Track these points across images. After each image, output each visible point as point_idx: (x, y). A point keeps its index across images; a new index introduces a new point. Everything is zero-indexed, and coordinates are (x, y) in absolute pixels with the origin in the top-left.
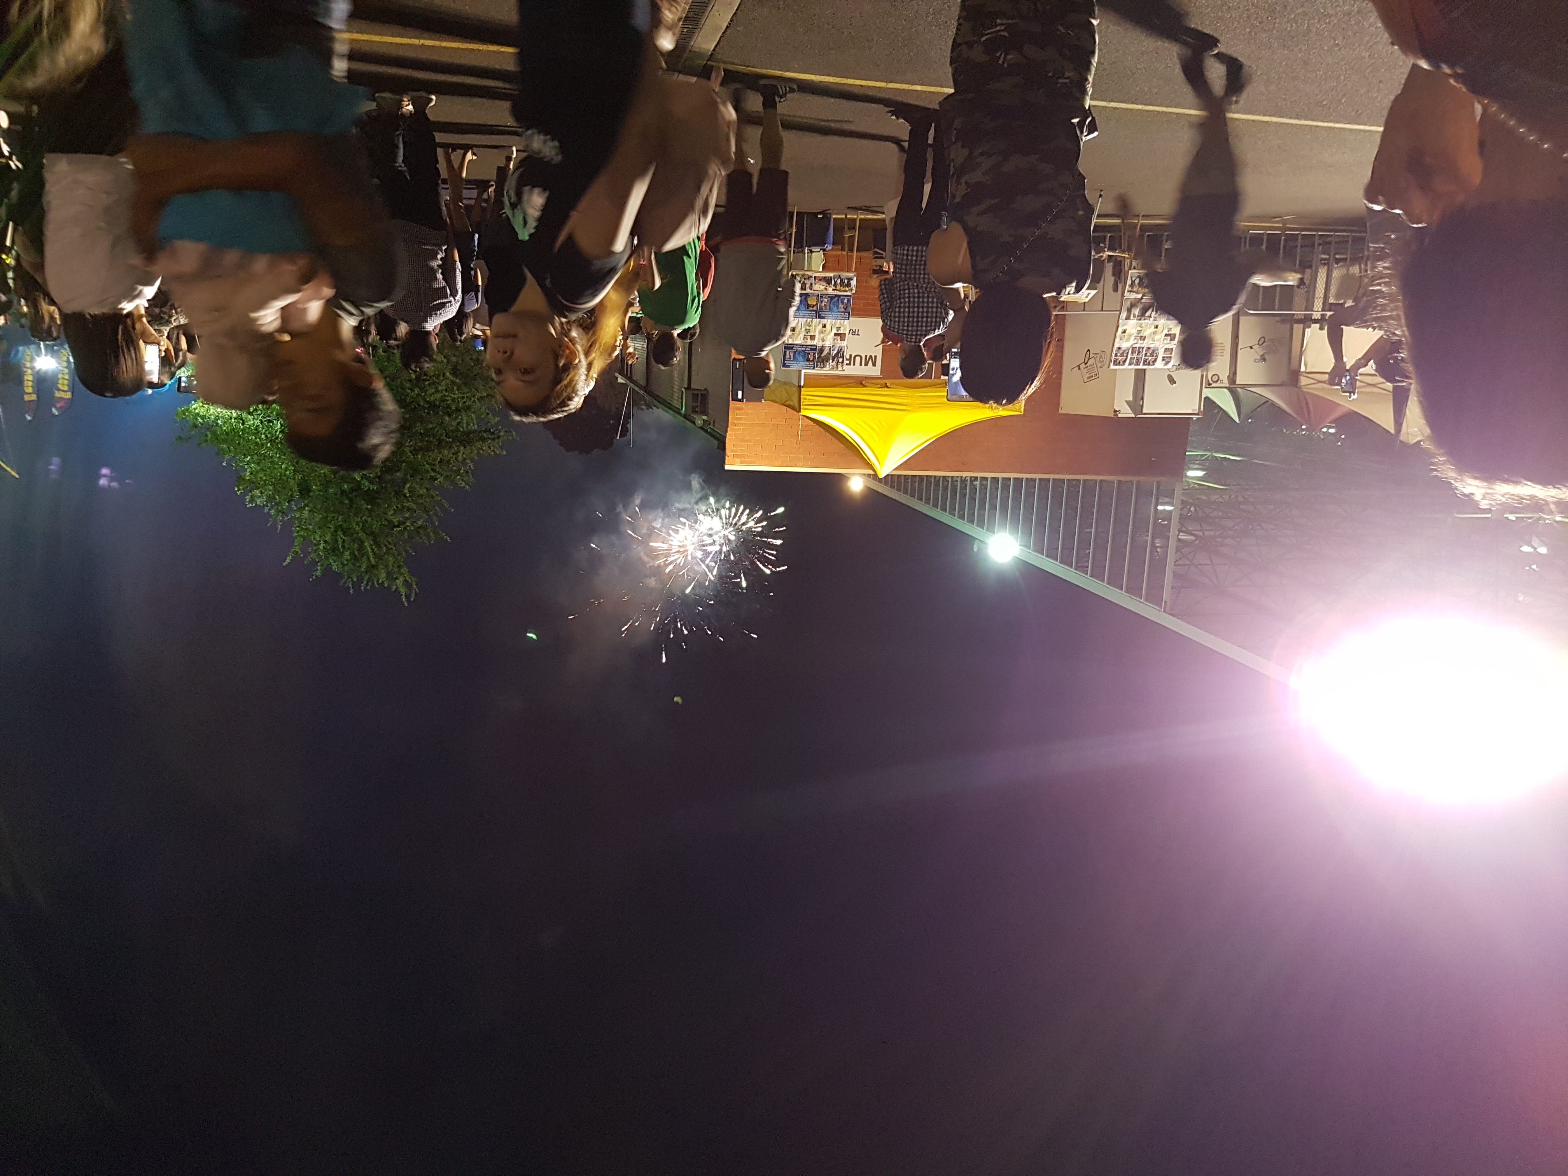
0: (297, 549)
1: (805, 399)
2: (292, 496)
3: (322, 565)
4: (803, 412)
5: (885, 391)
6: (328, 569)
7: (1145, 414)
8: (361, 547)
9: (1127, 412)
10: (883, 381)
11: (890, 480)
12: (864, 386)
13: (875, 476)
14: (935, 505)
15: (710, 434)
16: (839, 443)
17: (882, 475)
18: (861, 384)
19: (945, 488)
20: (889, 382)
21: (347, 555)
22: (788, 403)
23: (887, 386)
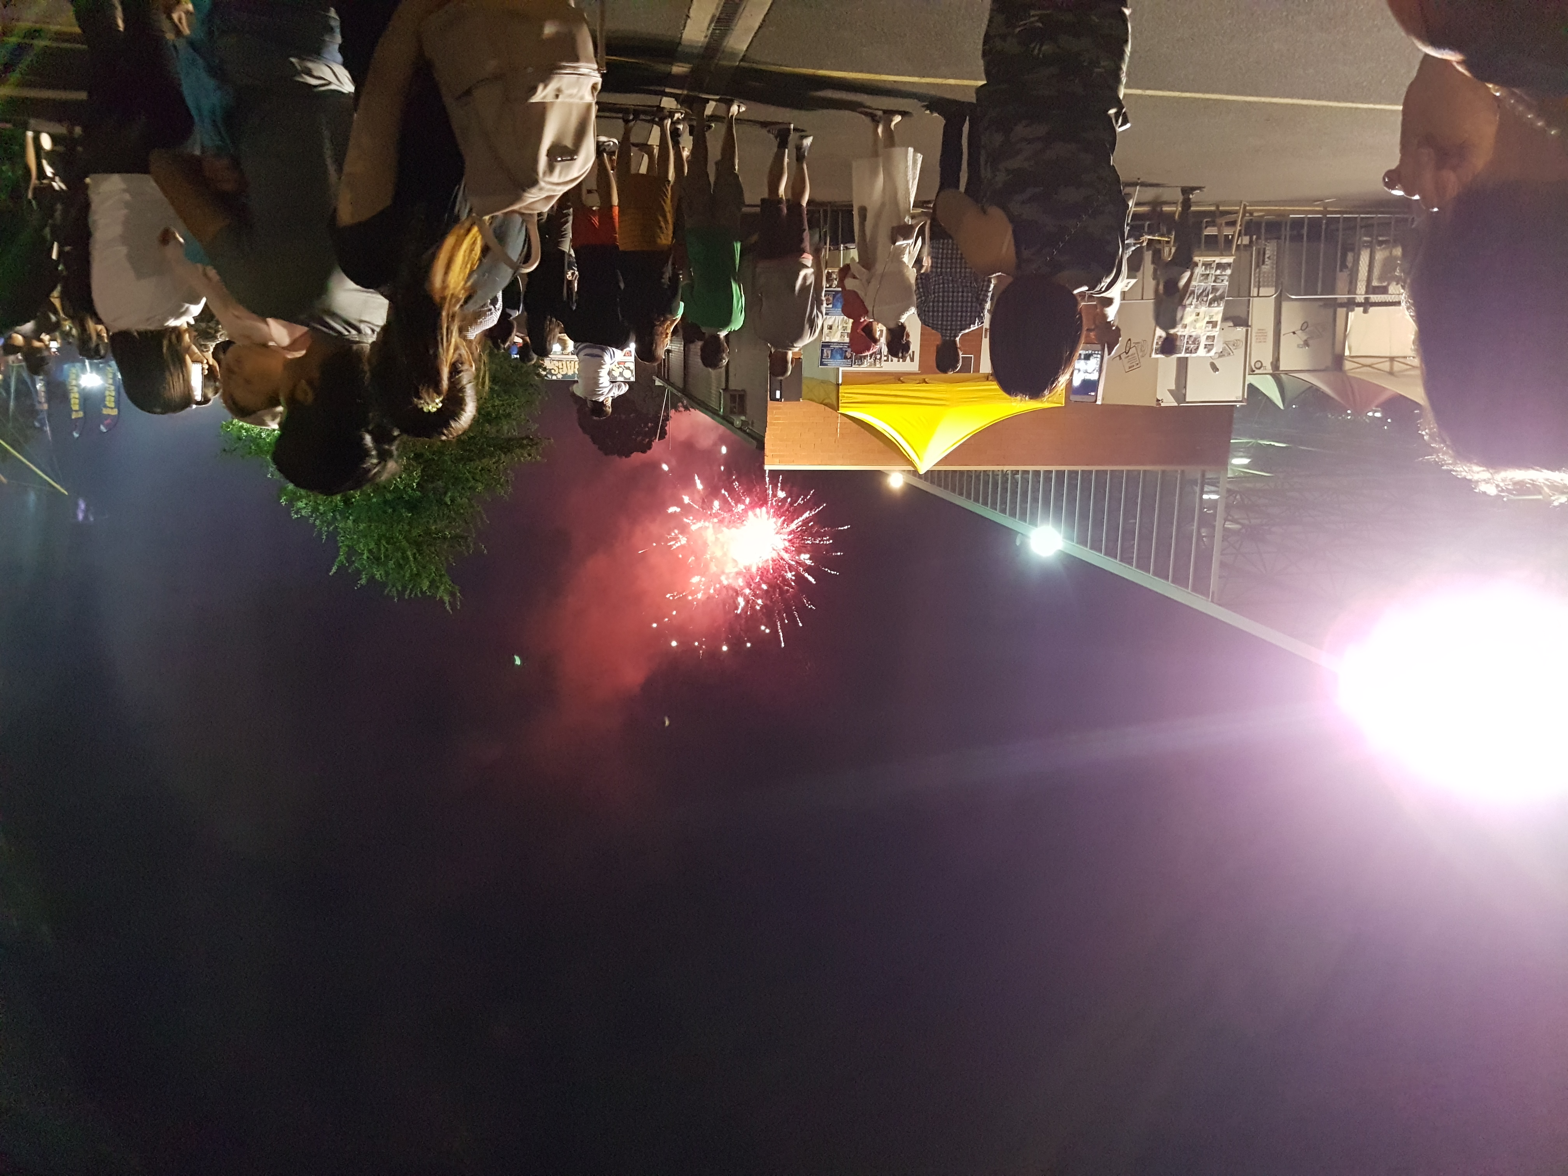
0: (341, 558)
1: (844, 397)
3: (366, 574)
4: (842, 410)
5: (924, 387)
6: (372, 579)
7: (1188, 402)
8: (405, 558)
9: (1169, 401)
10: (923, 377)
11: (931, 475)
12: (903, 382)
13: (915, 473)
14: (977, 500)
15: (748, 434)
16: (878, 440)
17: (922, 471)
18: (899, 380)
19: (986, 483)
20: (927, 377)
21: (391, 563)
22: (826, 401)
23: (925, 382)
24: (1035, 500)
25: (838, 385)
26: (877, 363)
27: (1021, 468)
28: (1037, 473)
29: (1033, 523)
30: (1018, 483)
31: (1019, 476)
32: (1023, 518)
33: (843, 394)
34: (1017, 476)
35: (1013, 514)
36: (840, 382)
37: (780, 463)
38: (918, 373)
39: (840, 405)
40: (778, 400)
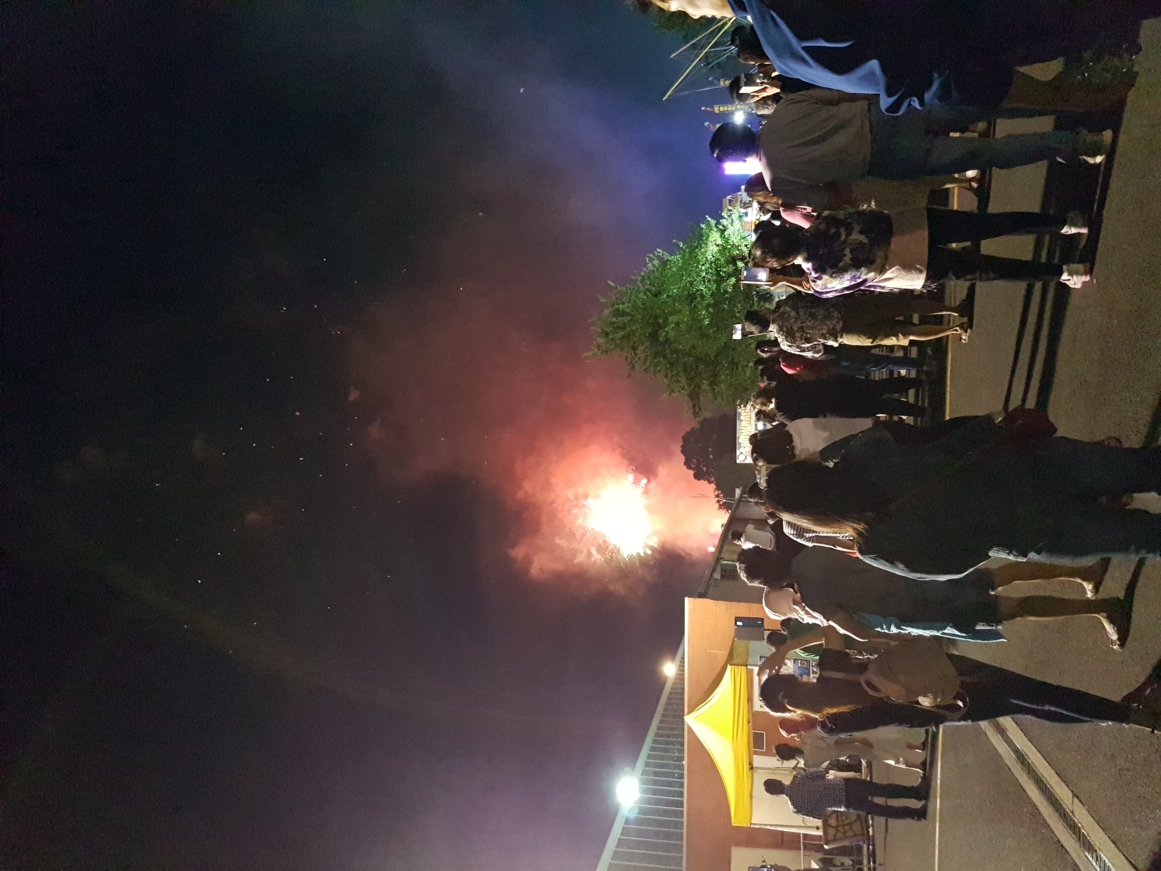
4: (729, 666)
10: (751, 713)
15: (709, 581)
17: (685, 716)
25: (746, 665)
33: (740, 668)
36: (749, 667)
37: (690, 609)
38: (752, 710)
39: (733, 667)
40: (736, 623)
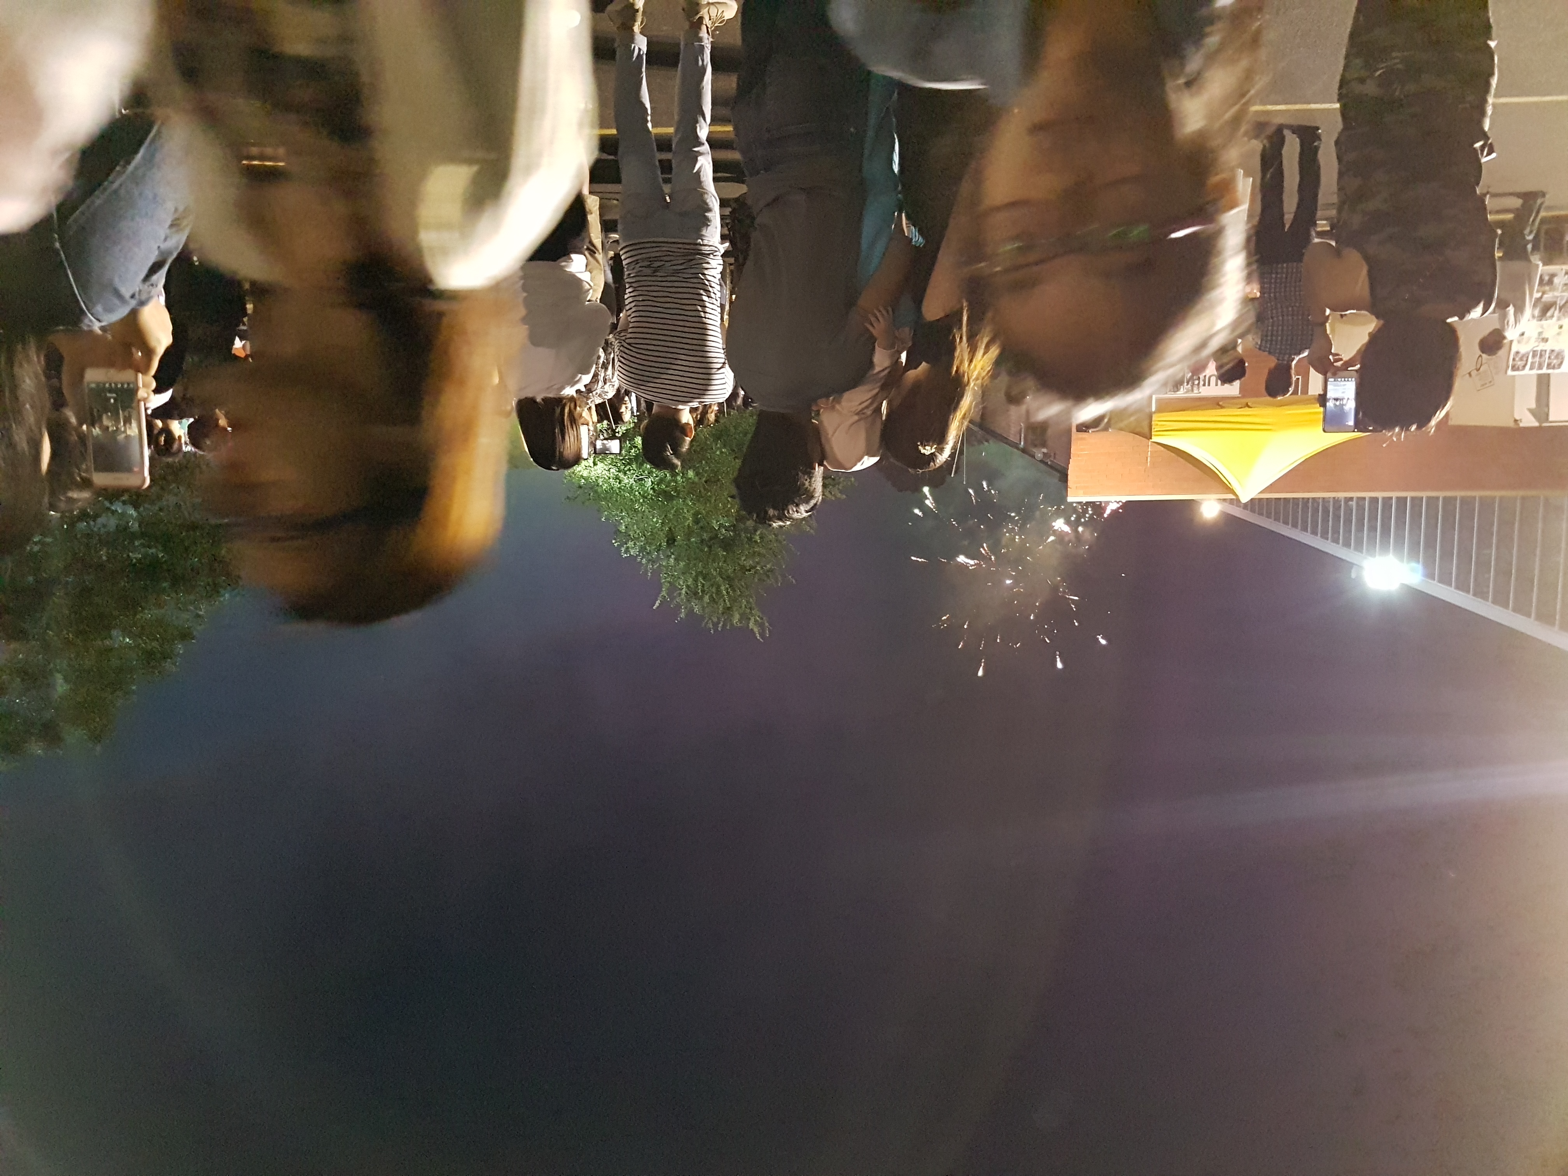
0: (664, 593)
1: (1157, 425)
2: (660, 545)
3: (686, 608)
4: (1154, 439)
5: (1246, 411)
6: (691, 612)
7: (1551, 422)
8: (719, 592)
10: (1245, 401)
11: (1255, 505)
12: (1222, 407)
13: (1236, 501)
14: (1305, 529)
15: (1051, 467)
16: (1194, 468)
17: (1244, 499)
18: (1218, 405)
19: (1316, 510)
20: (1250, 401)
21: (706, 599)
22: (1138, 430)
23: (1247, 406)
24: (1373, 529)
25: (1151, 412)
26: (1195, 388)
27: (1355, 495)
28: (1374, 500)
29: (1371, 552)
30: (1352, 510)
31: (1353, 504)
32: (1359, 547)
33: (1157, 422)
34: (1350, 503)
35: (1347, 544)
36: (1153, 409)
37: (1085, 494)
38: (1238, 397)
39: (1153, 433)
